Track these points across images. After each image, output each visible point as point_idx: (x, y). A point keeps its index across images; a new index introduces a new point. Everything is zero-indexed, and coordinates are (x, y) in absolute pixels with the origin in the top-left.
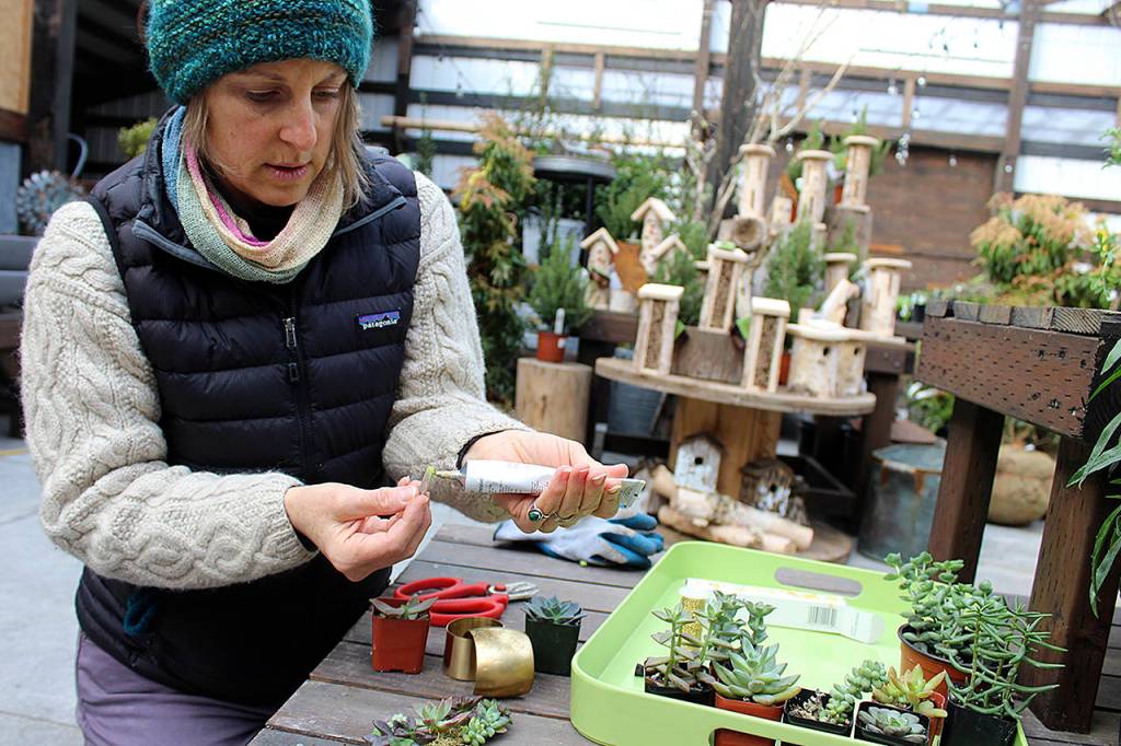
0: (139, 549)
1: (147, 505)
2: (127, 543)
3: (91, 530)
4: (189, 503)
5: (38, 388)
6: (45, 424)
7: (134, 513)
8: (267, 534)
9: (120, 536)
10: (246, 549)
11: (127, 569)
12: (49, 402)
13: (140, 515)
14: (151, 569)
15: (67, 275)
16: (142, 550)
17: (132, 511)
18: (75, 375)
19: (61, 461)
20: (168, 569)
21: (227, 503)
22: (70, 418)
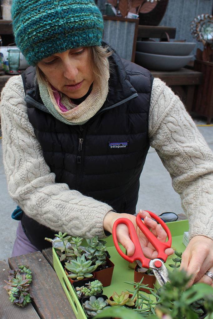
0: (44, 213)
1: (51, 197)
2: (40, 209)
3: (27, 199)
4: (67, 203)
5: (7, 144)
6: (10, 157)
7: (45, 199)
8: (93, 228)
9: (38, 206)
10: (84, 229)
11: (38, 217)
12: (11, 149)
13: (47, 201)
14: (47, 221)
15: (11, 104)
16: (45, 213)
17: (44, 198)
18: (18, 139)
19: (16, 170)
20: (53, 224)
21: (82, 210)
22: (18, 155)
